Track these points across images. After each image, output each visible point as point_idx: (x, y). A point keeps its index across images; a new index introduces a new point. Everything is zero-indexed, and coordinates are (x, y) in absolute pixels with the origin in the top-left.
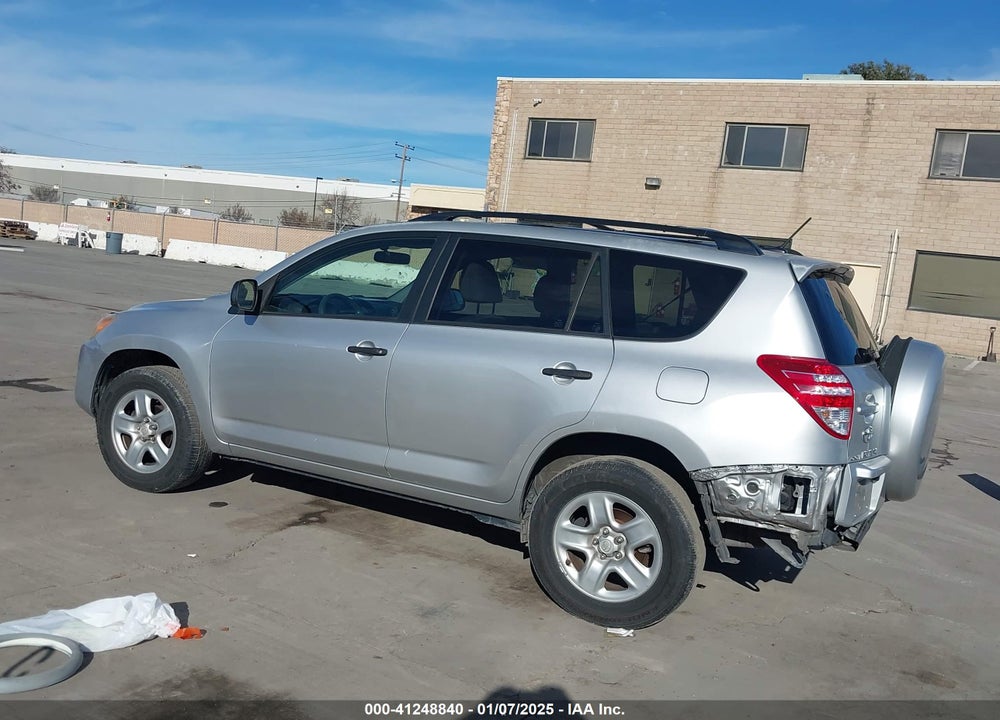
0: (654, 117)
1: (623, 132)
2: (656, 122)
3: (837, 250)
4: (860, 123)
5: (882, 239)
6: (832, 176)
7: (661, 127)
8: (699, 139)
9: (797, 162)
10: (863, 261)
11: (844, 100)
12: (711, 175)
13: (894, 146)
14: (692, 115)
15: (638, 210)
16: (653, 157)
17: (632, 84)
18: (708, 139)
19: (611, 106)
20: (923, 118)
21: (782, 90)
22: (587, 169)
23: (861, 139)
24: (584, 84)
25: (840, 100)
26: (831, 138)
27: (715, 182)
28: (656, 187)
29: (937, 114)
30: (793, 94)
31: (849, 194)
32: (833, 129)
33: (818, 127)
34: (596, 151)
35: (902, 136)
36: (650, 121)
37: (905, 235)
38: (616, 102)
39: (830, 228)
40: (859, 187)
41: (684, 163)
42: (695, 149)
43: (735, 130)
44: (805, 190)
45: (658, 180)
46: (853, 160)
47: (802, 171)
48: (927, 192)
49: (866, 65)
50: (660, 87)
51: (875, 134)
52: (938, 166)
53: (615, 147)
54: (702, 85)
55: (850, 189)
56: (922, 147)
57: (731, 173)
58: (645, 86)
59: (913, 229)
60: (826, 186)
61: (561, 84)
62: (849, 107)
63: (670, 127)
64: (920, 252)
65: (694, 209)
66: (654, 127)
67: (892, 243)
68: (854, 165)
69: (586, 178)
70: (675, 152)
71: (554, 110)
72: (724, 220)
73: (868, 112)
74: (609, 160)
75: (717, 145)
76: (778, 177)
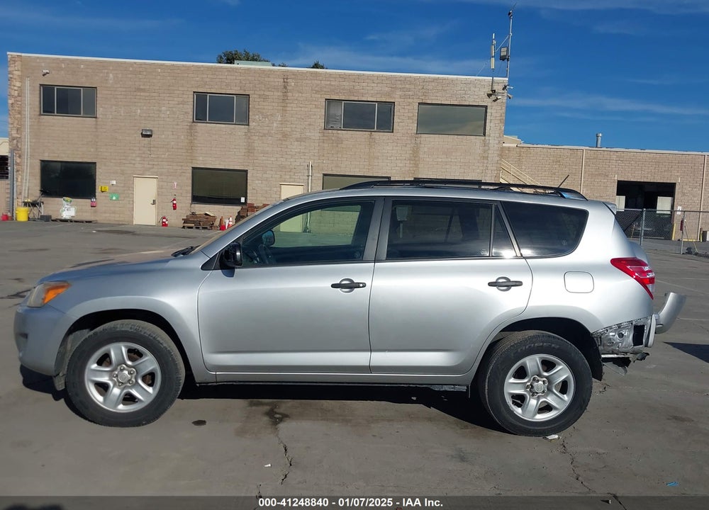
0: (142, 87)
1: (118, 96)
2: (143, 90)
3: (276, 176)
4: (280, 94)
5: (302, 167)
6: (268, 128)
7: (147, 94)
8: (177, 103)
9: (245, 119)
10: (293, 182)
11: (269, 79)
12: (188, 127)
13: (303, 109)
14: (169, 86)
15: (138, 152)
16: (144, 115)
17: (121, 63)
18: (183, 103)
19: (107, 78)
20: (317, 92)
21: (230, 71)
22: (94, 123)
23: (283, 105)
24: (83, 61)
25: (266, 79)
26: (265, 104)
27: (191, 132)
28: (150, 136)
29: (325, 90)
30: (236, 74)
31: (280, 139)
32: (265, 98)
33: (255, 96)
34: (100, 111)
35: (306, 103)
36: (139, 90)
37: (315, 165)
38: (111, 75)
39: (270, 162)
40: (285, 136)
41: (168, 120)
42: (174, 109)
43: (200, 98)
44: (252, 138)
45: (151, 131)
46: (279, 119)
47: (248, 125)
48: (325, 138)
49: (233, 52)
50: (143, 66)
51: (291, 101)
52: (329, 123)
53: (114, 107)
54: (173, 65)
55: (280, 136)
56: (319, 110)
57: (201, 126)
58: (132, 64)
59: (320, 161)
60: (264, 135)
61: (64, 60)
62: (273, 84)
63: (155, 94)
64: (325, 175)
65: (179, 150)
66: (142, 94)
67: (308, 170)
68: (280, 121)
69: (94, 130)
70: (160, 111)
71: (60, 79)
72: (201, 158)
73: (285, 87)
74: (111, 117)
75: (189, 107)
76: (233, 129)
